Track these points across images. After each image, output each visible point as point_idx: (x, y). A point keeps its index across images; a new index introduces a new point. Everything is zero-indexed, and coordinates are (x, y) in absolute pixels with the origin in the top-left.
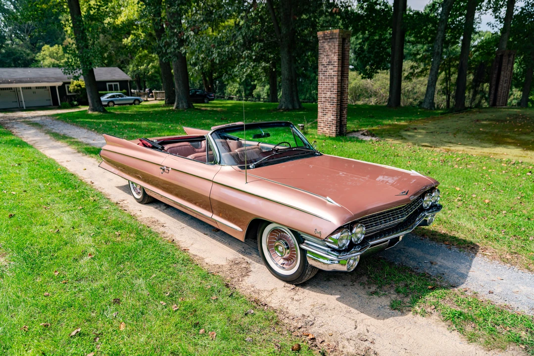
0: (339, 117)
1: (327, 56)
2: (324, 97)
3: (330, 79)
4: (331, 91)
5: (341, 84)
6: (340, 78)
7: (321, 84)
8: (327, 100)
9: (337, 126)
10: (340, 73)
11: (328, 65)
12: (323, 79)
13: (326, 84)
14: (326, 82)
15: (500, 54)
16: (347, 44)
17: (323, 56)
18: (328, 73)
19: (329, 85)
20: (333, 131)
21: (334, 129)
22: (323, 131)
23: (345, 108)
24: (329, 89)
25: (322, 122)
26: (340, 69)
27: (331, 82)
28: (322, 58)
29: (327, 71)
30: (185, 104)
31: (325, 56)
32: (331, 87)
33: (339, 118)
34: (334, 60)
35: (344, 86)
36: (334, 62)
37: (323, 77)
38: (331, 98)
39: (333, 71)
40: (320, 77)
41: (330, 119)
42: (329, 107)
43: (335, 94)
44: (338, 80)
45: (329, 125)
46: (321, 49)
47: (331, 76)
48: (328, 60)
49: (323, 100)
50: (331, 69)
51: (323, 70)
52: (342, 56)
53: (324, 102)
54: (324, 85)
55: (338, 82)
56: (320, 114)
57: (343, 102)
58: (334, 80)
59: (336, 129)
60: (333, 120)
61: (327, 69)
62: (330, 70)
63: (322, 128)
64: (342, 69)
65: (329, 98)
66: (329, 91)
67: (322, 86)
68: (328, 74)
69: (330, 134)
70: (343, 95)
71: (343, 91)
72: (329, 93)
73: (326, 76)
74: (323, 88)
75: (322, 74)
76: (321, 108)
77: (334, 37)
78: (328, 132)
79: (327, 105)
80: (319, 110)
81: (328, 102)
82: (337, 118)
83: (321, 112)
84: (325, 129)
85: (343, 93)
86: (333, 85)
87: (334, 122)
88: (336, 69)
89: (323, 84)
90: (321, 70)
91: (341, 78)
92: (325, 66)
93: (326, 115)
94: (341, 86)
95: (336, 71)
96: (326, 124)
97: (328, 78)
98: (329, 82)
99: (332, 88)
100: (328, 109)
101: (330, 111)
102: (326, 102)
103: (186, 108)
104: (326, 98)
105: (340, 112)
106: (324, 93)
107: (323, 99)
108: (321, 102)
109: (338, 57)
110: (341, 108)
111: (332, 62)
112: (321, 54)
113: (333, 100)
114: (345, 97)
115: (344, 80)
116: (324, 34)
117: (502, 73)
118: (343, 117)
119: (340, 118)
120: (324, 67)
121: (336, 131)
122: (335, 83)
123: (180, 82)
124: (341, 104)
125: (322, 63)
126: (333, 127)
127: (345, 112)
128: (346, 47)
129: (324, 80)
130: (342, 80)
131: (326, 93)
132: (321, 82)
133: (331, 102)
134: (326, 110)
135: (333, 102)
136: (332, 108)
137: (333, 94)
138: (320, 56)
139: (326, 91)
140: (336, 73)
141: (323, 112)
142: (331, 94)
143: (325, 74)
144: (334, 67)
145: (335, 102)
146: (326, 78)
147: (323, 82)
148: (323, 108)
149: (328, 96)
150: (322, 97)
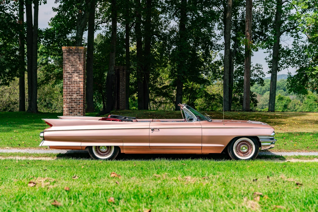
1: (71, 66)
2: (69, 99)
3: (76, 84)
4: (77, 94)
7: (66, 88)
8: (73, 101)
11: (73, 73)
14: (72, 87)
15: (117, 69)
17: (68, 66)
24: (74, 92)
27: (77, 87)
28: (67, 67)
29: (72, 78)
31: (70, 65)
34: (79, 69)
36: (79, 71)
37: (68, 82)
38: (77, 99)
39: (79, 78)
46: (66, 60)
48: (73, 69)
50: (77, 76)
51: (69, 77)
53: (70, 102)
54: (69, 88)
58: (80, 85)
61: (72, 76)
62: (75, 77)
66: (75, 94)
67: (68, 89)
68: (73, 80)
73: (71, 81)
75: (66, 79)
76: (67, 107)
77: (79, 52)
79: (73, 105)
80: (64, 109)
81: (74, 102)
83: (67, 111)
86: (79, 88)
88: (82, 76)
90: (65, 77)
92: (71, 73)
93: (72, 113)
95: (81, 78)
97: (74, 83)
98: (75, 87)
100: (75, 108)
101: (77, 109)
102: (72, 102)
104: (72, 99)
106: (69, 95)
107: (68, 100)
111: (77, 71)
112: (66, 64)
113: (80, 101)
116: (69, 49)
117: (121, 83)
120: (69, 74)
122: (81, 87)
125: (67, 71)
129: (69, 85)
131: (72, 95)
132: (66, 86)
133: (77, 102)
134: (72, 109)
135: (79, 102)
136: (78, 107)
137: (79, 95)
138: (65, 65)
139: (72, 93)
140: (82, 80)
141: (70, 111)
142: (77, 95)
143: (70, 80)
144: (79, 74)
145: (81, 102)
146: (71, 83)
147: (69, 86)
148: (70, 107)
149: (74, 98)
150: (67, 99)
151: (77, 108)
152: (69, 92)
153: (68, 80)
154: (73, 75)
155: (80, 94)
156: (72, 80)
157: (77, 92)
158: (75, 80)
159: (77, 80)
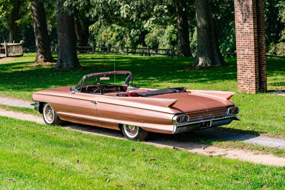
0: (258, 73)
2: (242, 54)
3: (247, 36)
4: (249, 48)
5: (258, 41)
6: (256, 35)
7: (239, 41)
9: (256, 83)
10: (256, 31)
11: (244, 22)
12: (241, 35)
13: (243, 40)
14: (244, 39)
16: (261, 3)
18: (244, 30)
19: (246, 42)
20: (253, 88)
21: (254, 85)
22: (243, 89)
23: (264, 64)
24: (246, 46)
25: (242, 79)
26: (256, 26)
27: (248, 39)
28: (238, 16)
29: (243, 29)
30: (70, 62)
32: (248, 44)
33: (258, 75)
34: (249, 18)
35: (261, 43)
36: (249, 20)
37: (240, 34)
38: (249, 54)
39: (250, 29)
40: (238, 34)
41: (249, 76)
42: (247, 64)
43: (253, 50)
44: (254, 37)
45: (248, 82)
46: (236, 7)
47: (248, 33)
49: (242, 56)
50: (247, 26)
51: (240, 27)
52: (257, 13)
53: (243, 58)
54: (242, 41)
55: (254, 39)
56: (239, 71)
57: (261, 58)
58: (250, 37)
59: (256, 85)
60: (252, 76)
61: (243, 27)
62: (246, 28)
63: (242, 85)
64: (258, 26)
65: (247, 54)
66: (247, 48)
67: (240, 42)
68: (245, 32)
69: (250, 91)
70: (261, 52)
71: (261, 47)
72: (247, 50)
73: (243, 33)
74: (241, 44)
75: (239, 31)
76: (240, 65)
78: (247, 90)
79: (246, 62)
80: (239, 67)
81: (247, 59)
82: (256, 74)
83: (241, 69)
84: (245, 87)
85: (261, 50)
86: (250, 42)
87: (254, 79)
88: (252, 26)
89: (240, 40)
90: (237, 27)
91: (258, 35)
93: (245, 72)
94: (259, 43)
95: (252, 29)
96: (246, 81)
98: (246, 39)
99: (250, 45)
100: (247, 66)
101: (249, 68)
102: (244, 59)
103: (72, 67)
104: (244, 54)
105: (259, 69)
106: (242, 50)
108: (240, 58)
109: (253, 16)
110: (259, 64)
111: (247, 20)
112: (237, 11)
113: (251, 57)
114: (263, 54)
115: (261, 37)
118: (262, 73)
119: (260, 75)
120: (240, 24)
121: (256, 87)
122: (252, 40)
123: (65, 34)
124: (259, 60)
125: (238, 20)
126: (253, 84)
127: (264, 68)
128: (260, 6)
129: (242, 37)
130: (258, 37)
131: (244, 50)
132: (239, 39)
133: (249, 59)
134: (245, 67)
135: (251, 59)
136: (250, 64)
137: (251, 50)
138: (236, 14)
139: (244, 48)
140: (252, 31)
141: (243, 69)
142: (249, 50)
143: (241, 31)
144: (250, 24)
145: (253, 59)
146: (243, 35)
147: (241, 39)
148: (242, 65)
149: (246, 53)
150: (240, 54)
151: (249, 66)
152: (241, 46)
153: (240, 31)
154: (244, 25)
155: (251, 48)
156: (243, 31)
157: (248, 46)
158: (246, 31)
159: (248, 31)
